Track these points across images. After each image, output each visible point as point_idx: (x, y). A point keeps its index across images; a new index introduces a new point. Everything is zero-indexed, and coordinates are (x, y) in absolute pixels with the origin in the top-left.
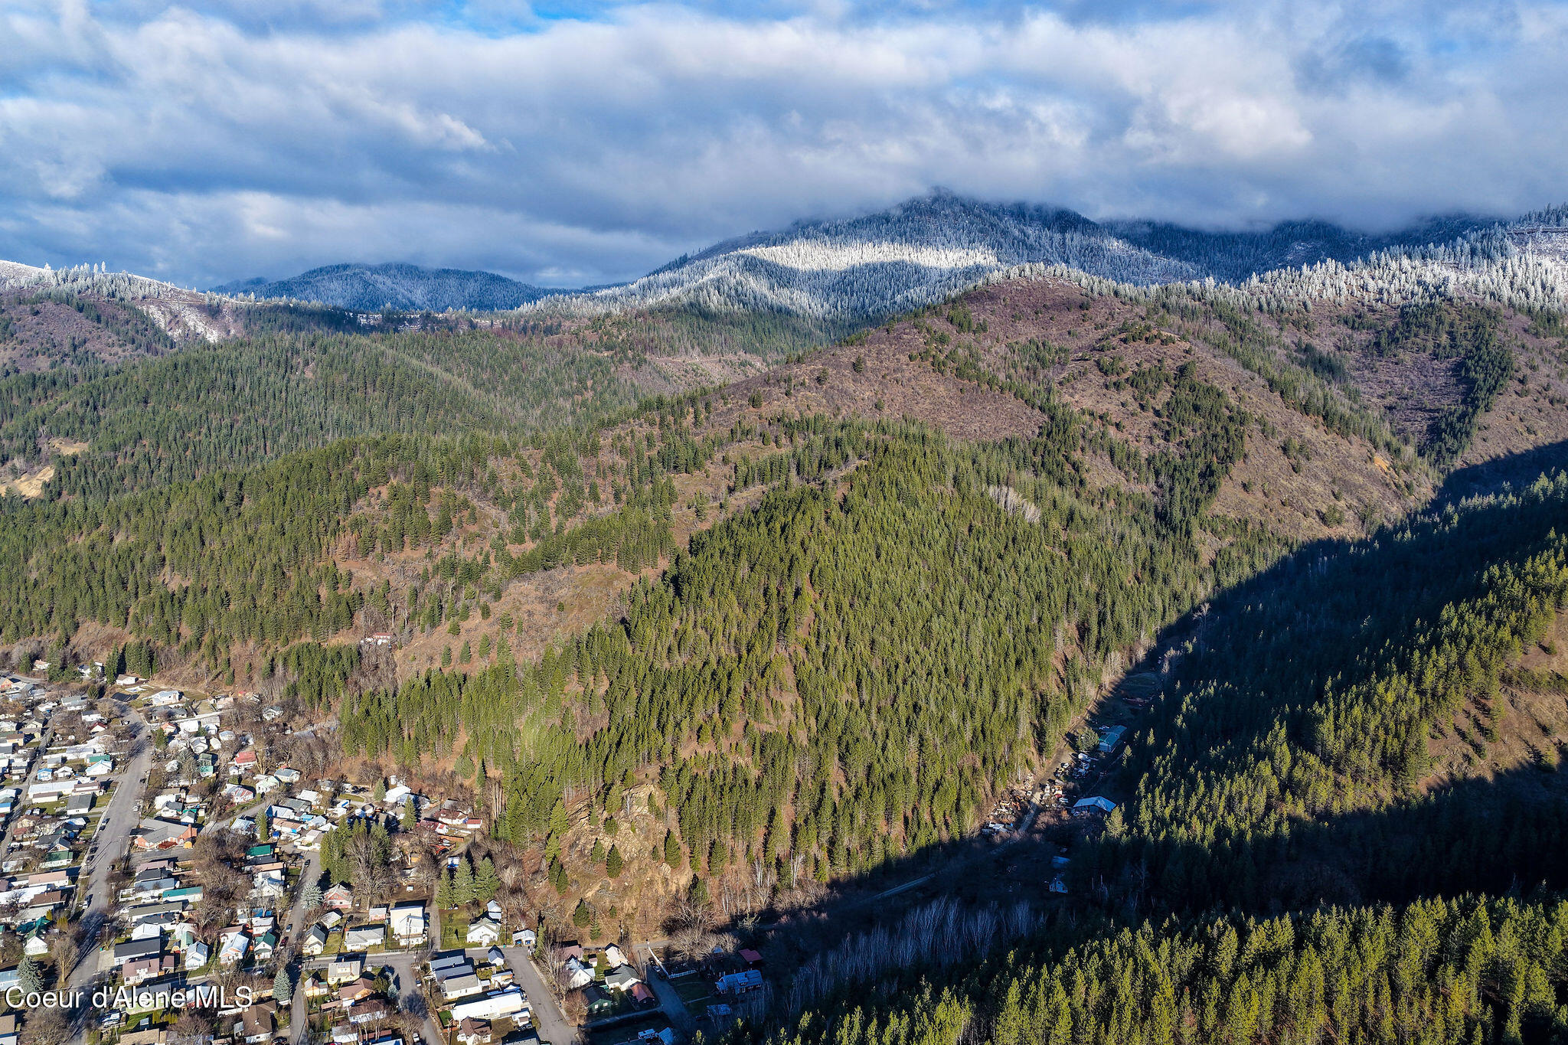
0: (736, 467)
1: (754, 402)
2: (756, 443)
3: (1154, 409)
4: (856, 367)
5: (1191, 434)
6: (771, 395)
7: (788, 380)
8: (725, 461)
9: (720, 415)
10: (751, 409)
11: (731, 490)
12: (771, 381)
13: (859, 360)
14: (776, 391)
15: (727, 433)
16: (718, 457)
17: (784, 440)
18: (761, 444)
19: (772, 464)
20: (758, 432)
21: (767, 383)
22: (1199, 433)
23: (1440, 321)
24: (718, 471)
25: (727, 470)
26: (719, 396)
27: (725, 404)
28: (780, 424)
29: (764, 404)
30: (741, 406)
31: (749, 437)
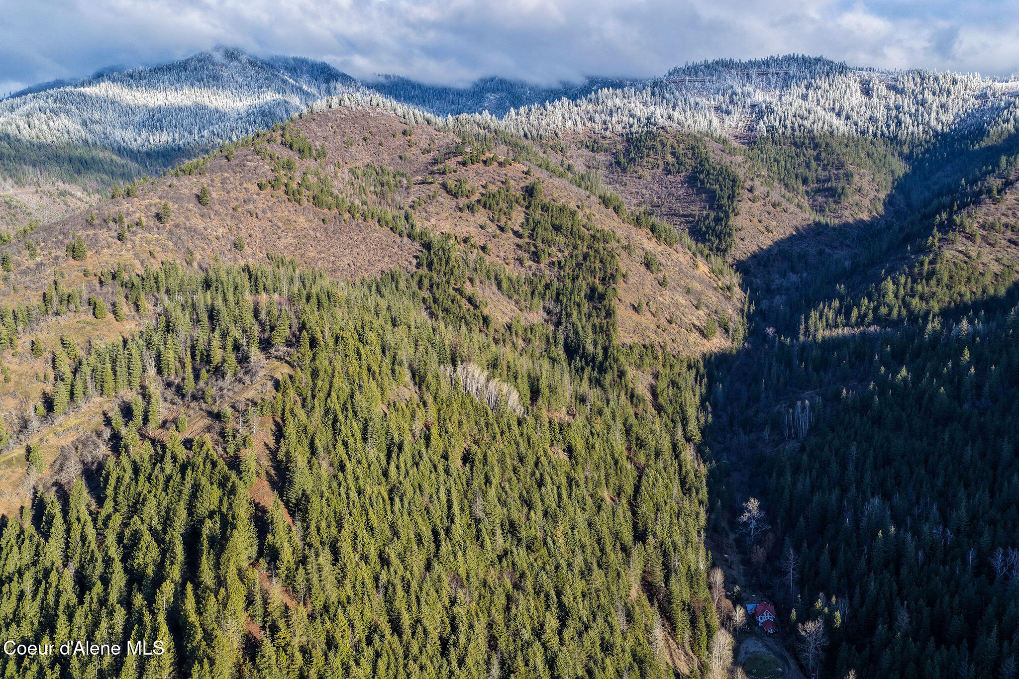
0: (54, 360)
1: (74, 252)
2: (83, 317)
3: (512, 230)
4: (201, 199)
5: (559, 254)
6: (97, 241)
7: (118, 220)
8: (34, 348)
9: (24, 273)
10: (72, 262)
11: (49, 404)
12: (96, 222)
13: (204, 191)
14: (104, 235)
15: (36, 301)
16: (23, 342)
17: (125, 309)
18: (91, 317)
19: (114, 361)
20: (85, 297)
21: (90, 223)
22: (566, 253)
23: (664, 145)
24: (25, 368)
25: (41, 366)
26: (22, 245)
27: (32, 256)
28: (117, 282)
29: (89, 253)
30: (56, 258)
31: (72, 307)
